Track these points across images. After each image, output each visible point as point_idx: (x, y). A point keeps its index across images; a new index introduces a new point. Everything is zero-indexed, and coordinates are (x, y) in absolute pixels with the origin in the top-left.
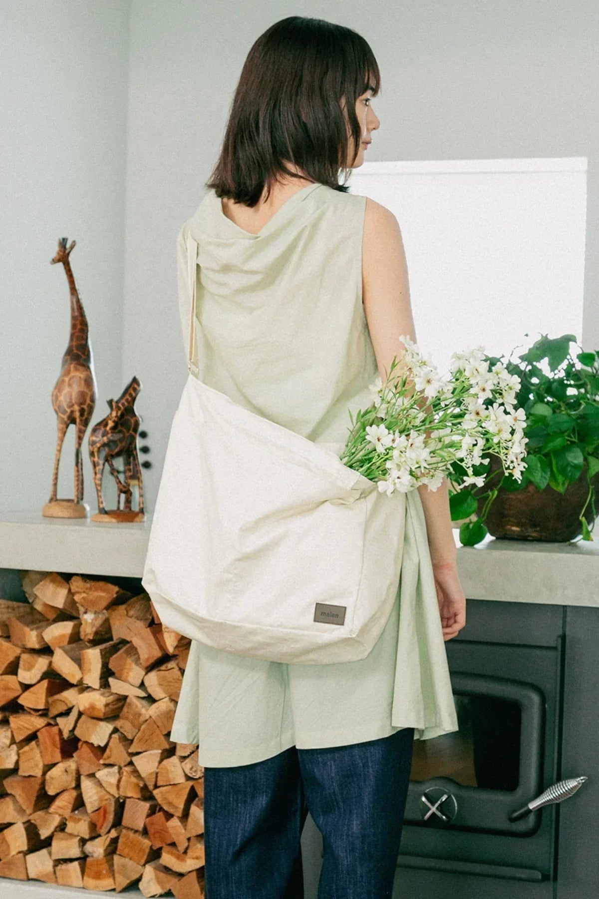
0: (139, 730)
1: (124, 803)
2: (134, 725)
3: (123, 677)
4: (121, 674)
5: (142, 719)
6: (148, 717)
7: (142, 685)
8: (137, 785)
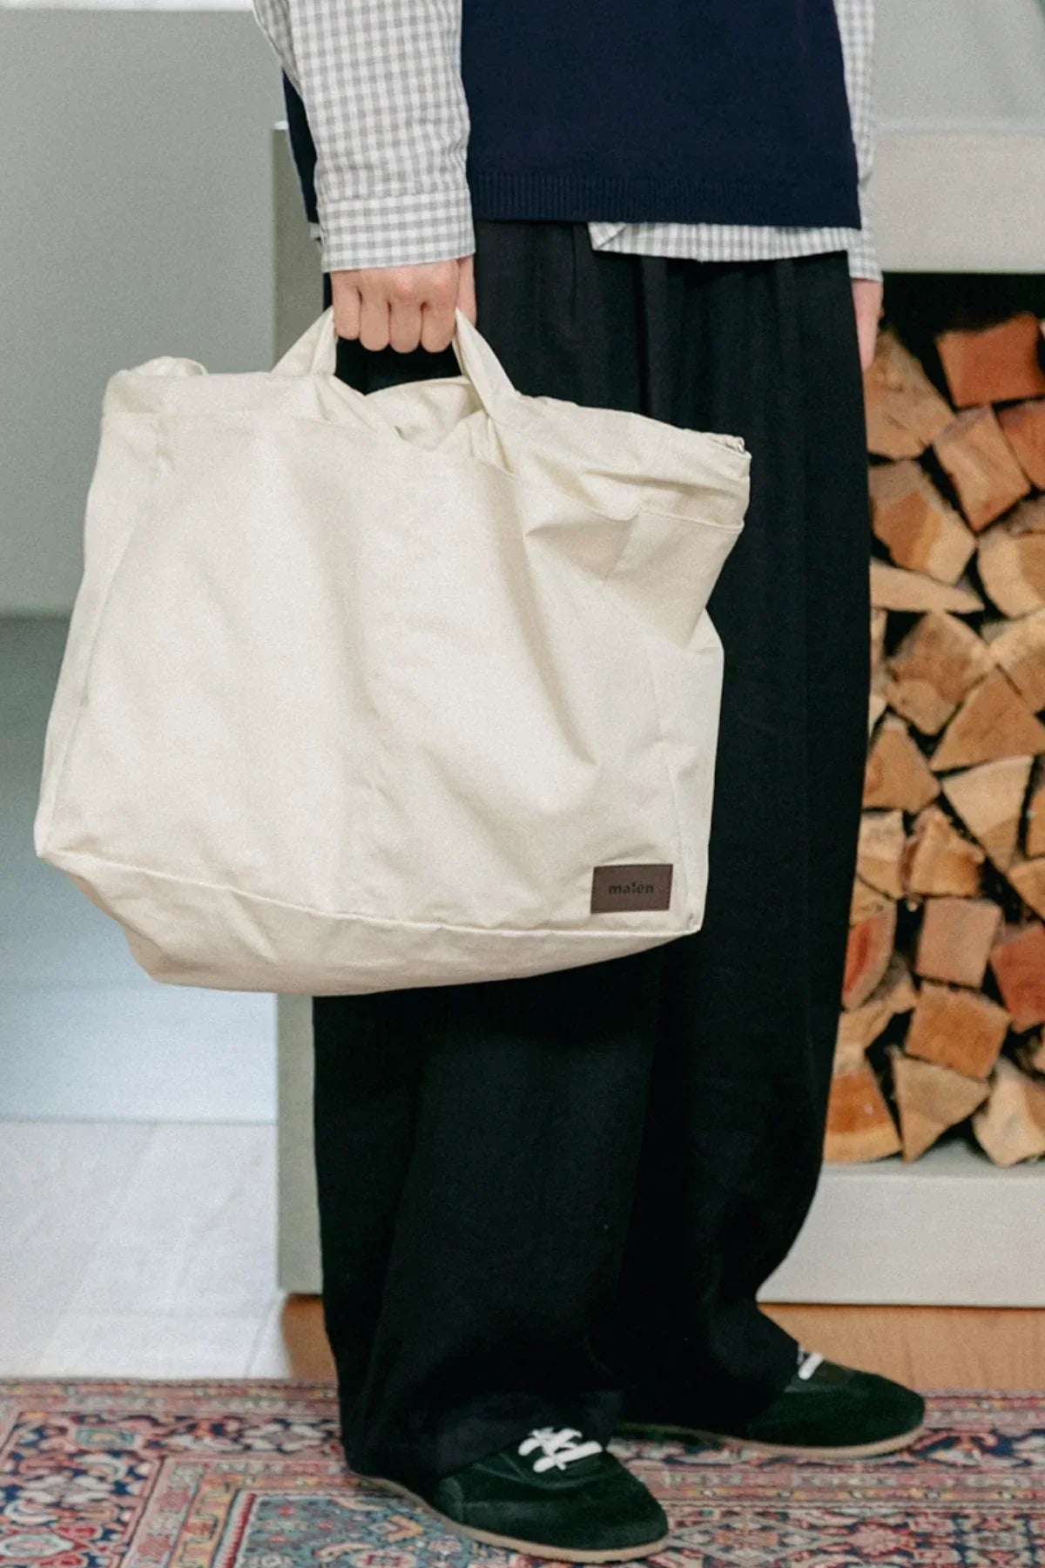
0: (959, 706)
1: (921, 910)
2: (943, 694)
3: (914, 561)
4: (908, 552)
5: (971, 673)
6: (988, 666)
7: (972, 575)
8: (967, 859)
